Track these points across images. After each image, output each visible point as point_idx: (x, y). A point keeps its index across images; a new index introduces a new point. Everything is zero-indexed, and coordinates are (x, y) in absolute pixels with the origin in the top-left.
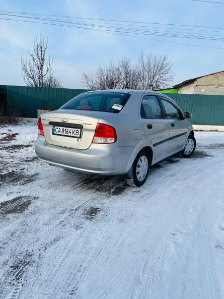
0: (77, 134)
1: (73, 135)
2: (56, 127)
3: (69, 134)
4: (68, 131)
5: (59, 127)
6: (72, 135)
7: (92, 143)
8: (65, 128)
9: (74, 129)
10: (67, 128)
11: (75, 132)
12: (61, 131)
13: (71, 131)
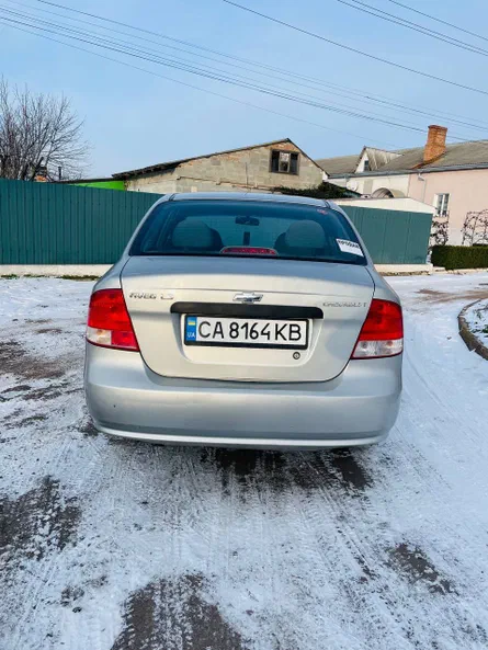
0: (295, 336)
1: (280, 341)
2: (200, 320)
3: (262, 340)
4: (258, 329)
5: (213, 321)
6: (272, 341)
7: (352, 358)
8: (241, 322)
9: (281, 323)
10: (251, 322)
11: (286, 332)
12: (226, 330)
13: (272, 329)
